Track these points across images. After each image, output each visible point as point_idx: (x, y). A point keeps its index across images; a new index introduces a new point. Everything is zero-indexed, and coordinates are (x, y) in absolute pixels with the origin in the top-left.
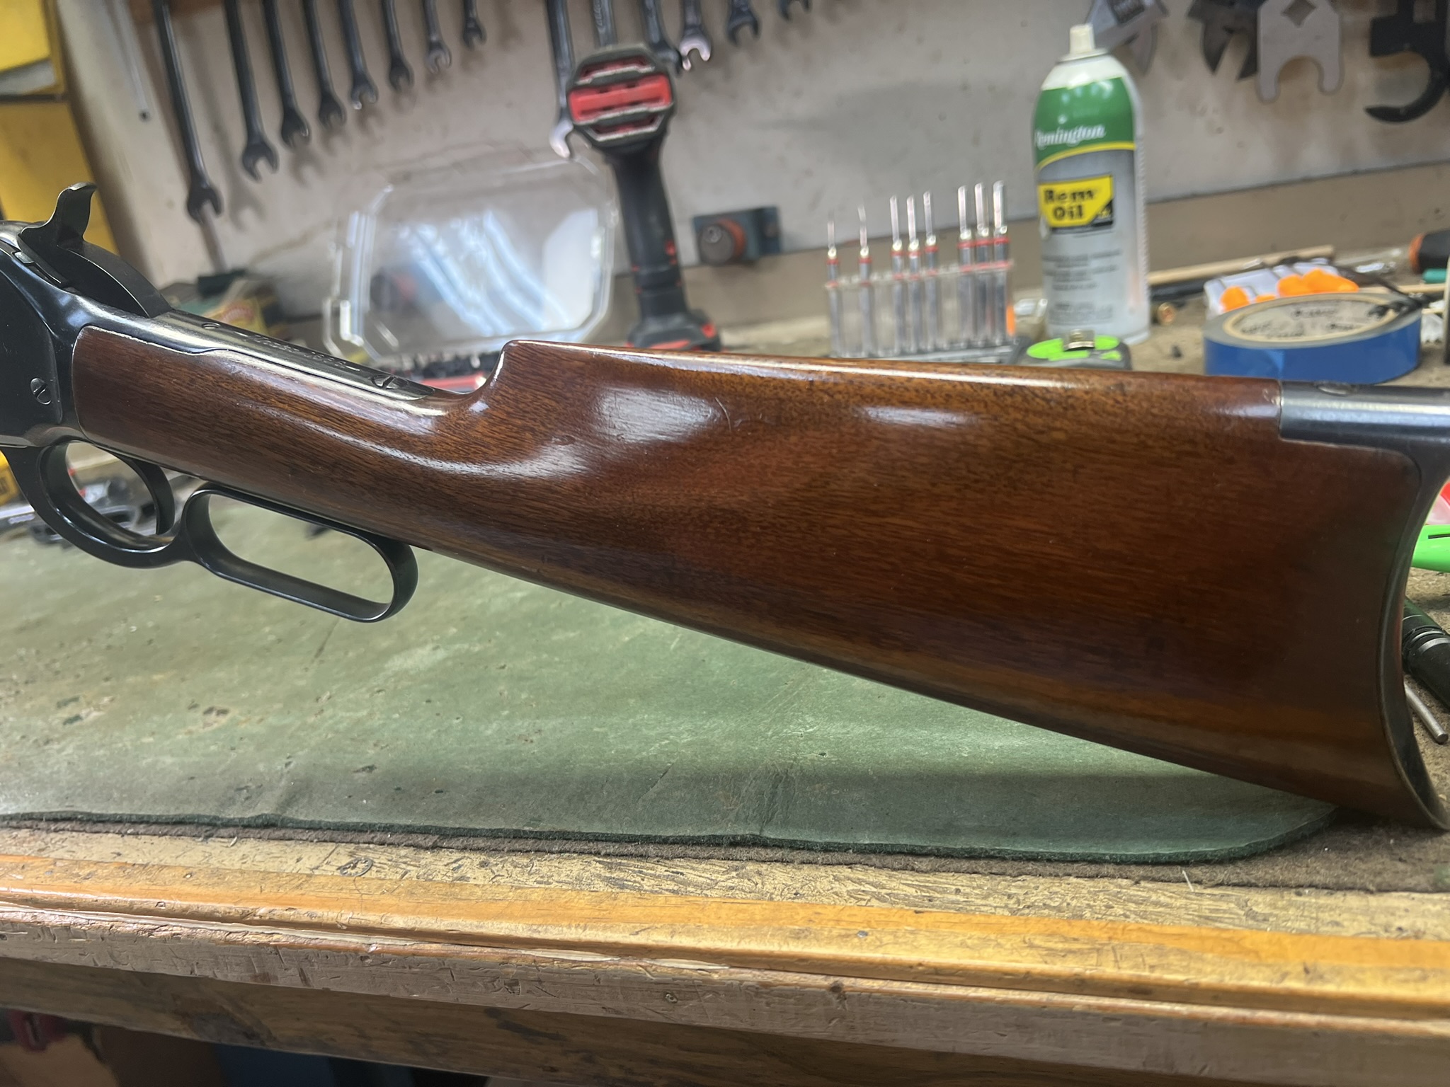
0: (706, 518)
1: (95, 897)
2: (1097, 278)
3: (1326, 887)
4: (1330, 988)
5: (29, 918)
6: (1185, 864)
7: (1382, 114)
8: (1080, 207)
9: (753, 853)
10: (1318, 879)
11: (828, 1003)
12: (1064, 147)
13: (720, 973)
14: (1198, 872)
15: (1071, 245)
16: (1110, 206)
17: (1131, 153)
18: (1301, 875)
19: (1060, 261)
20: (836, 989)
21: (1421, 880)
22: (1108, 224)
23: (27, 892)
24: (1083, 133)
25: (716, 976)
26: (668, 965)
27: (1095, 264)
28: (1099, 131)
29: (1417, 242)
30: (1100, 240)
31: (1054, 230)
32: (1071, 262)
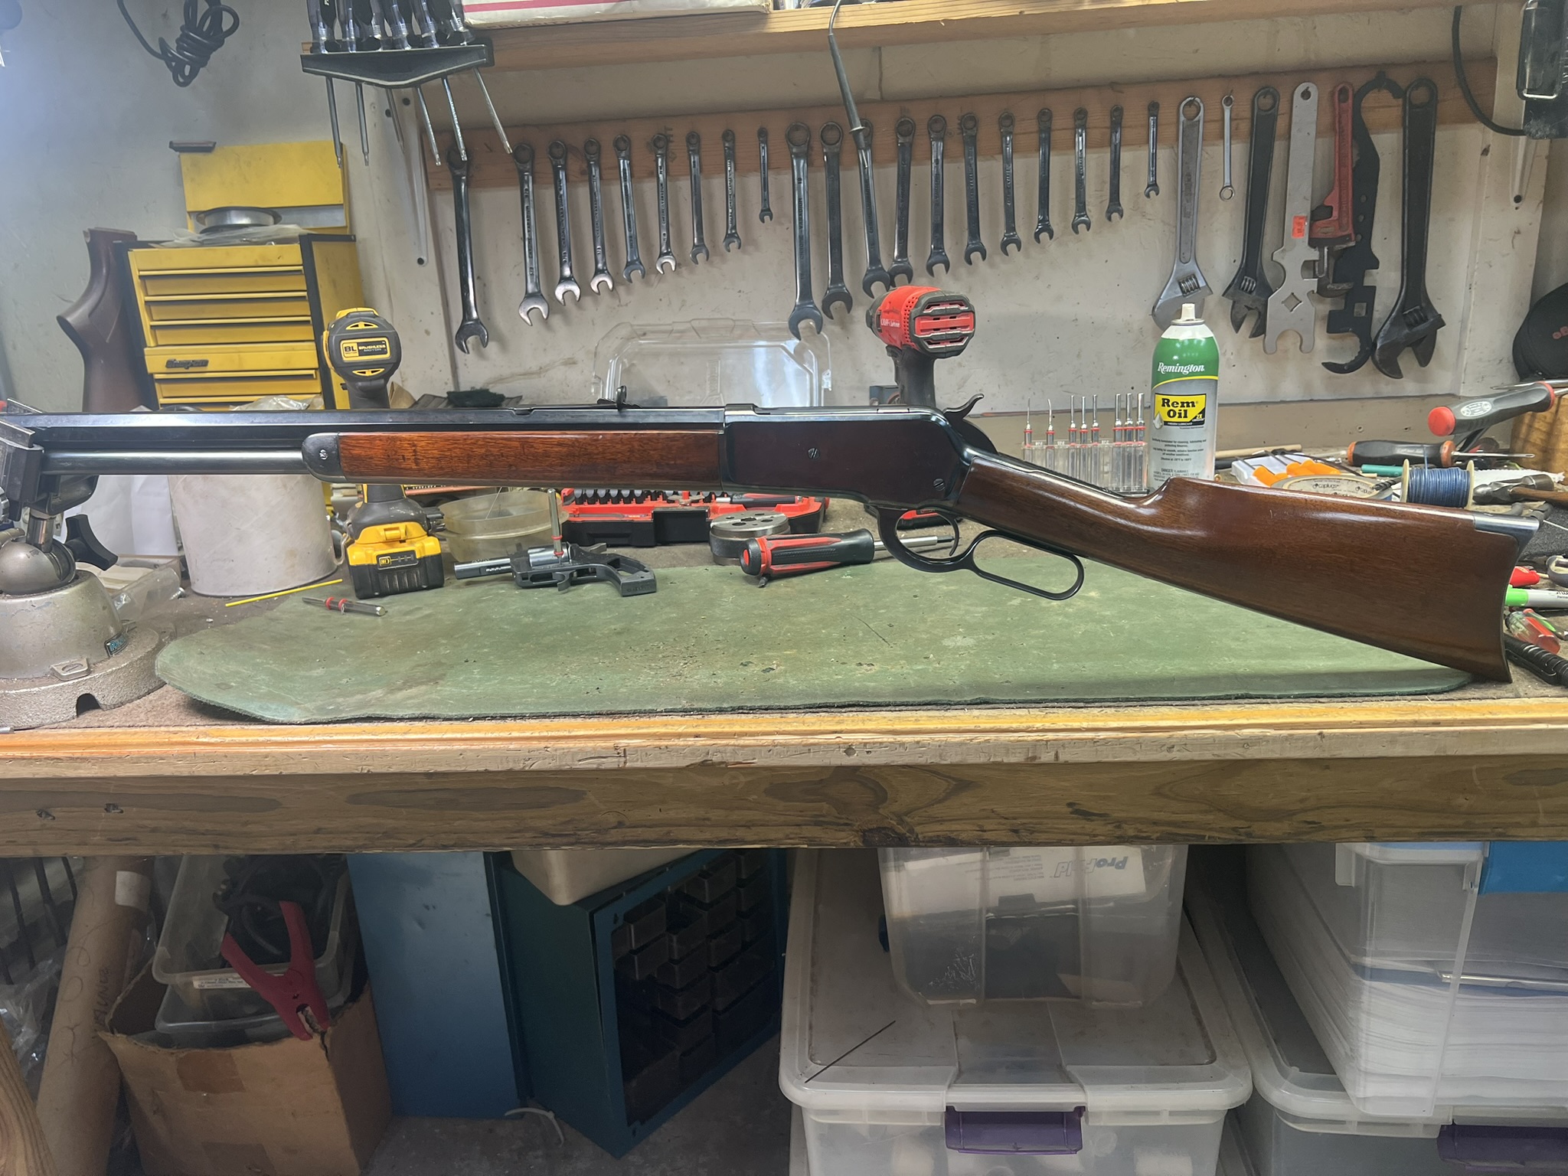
0: (1259, 552)
1: (935, 726)
2: (1192, 455)
3: (1478, 699)
4: (1500, 716)
5: (892, 740)
6: (1426, 694)
7: (1329, 366)
8: (1186, 411)
9: (1246, 701)
10: (1475, 696)
11: (1316, 740)
12: (1180, 375)
13: (1271, 732)
14: (1432, 696)
15: (1177, 434)
16: (1203, 412)
17: (1216, 381)
18: (1468, 695)
19: (1168, 442)
20: (1320, 734)
21: (1511, 695)
22: (1202, 423)
23: (890, 727)
24: (1192, 368)
25: (1268, 734)
26: (1246, 732)
27: (1192, 446)
28: (1201, 368)
29: (1352, 448)
30: (1195, 432)
31: (1166, 423)
32: (1177, 444)
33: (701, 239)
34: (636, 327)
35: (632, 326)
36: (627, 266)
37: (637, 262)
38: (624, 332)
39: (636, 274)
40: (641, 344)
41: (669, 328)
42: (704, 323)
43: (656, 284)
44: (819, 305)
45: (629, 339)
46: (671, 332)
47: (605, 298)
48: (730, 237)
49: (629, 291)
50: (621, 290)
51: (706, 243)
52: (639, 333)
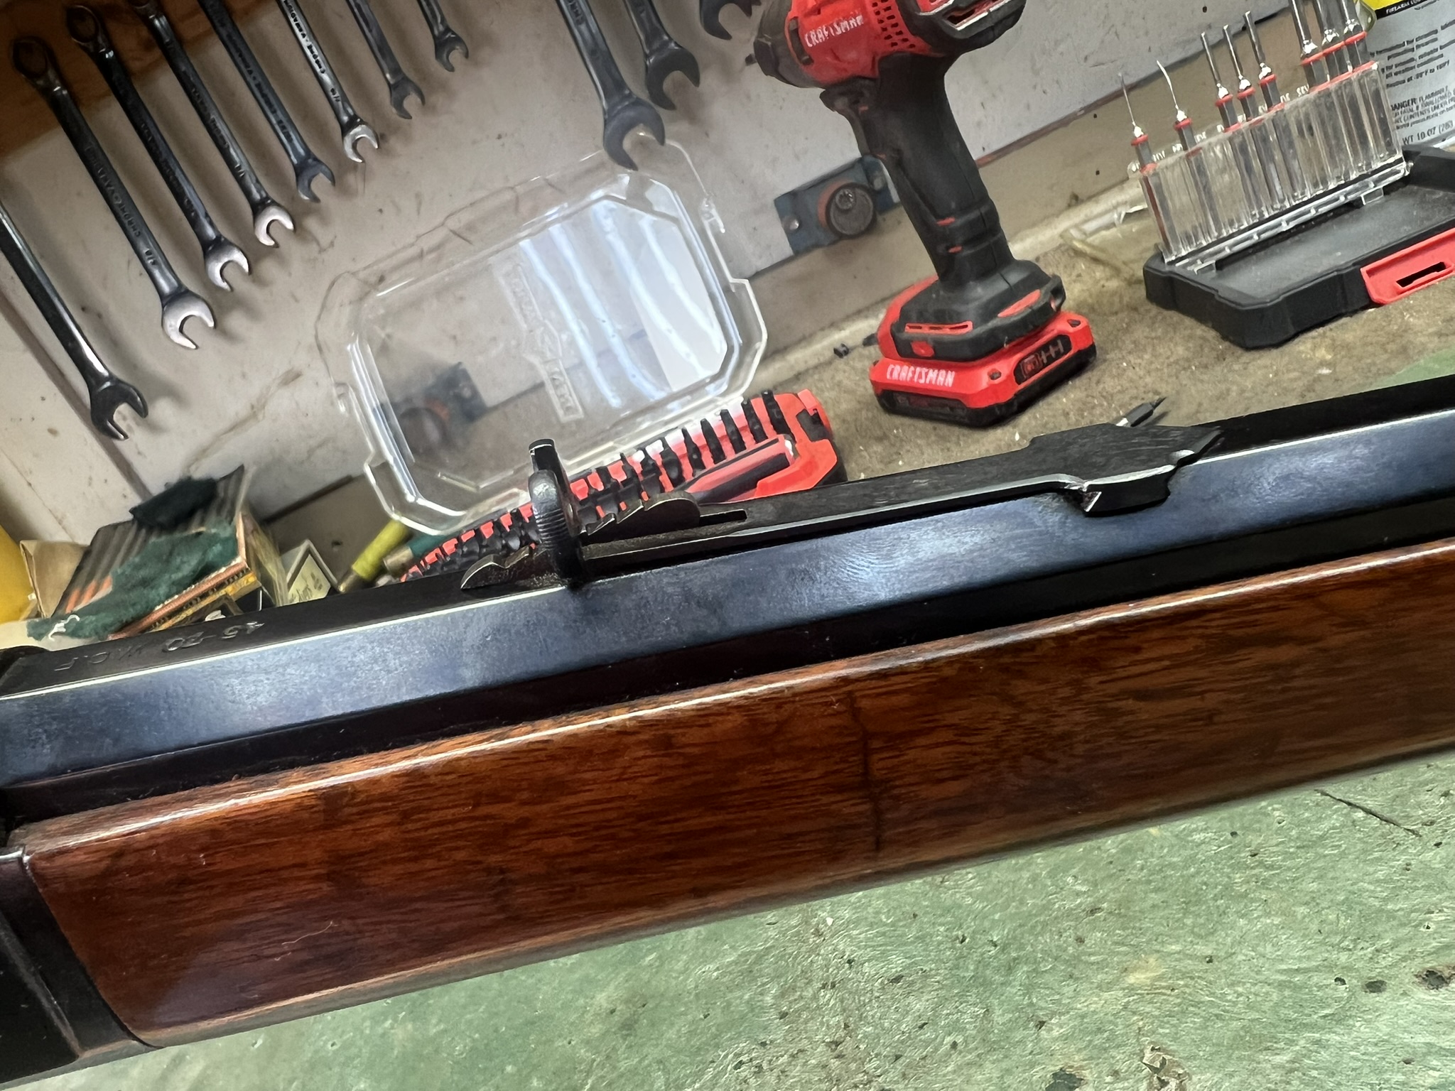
2: (1449, 52)
15: (1409, 25)
31: (1381, 13)
32: (1415, 43)
33: (396, 71)
34: (362, 275)
35: (354, 274)
36: (298, 175)
37: (310, 161)
38: (348, 289)
39: (320, 183)
40: (383, 299)
41: (413, 251)
42: (466, 217)
43: (360, 187)
44: (643, 95)
45: (361, 299)
46: (421, 255)
47: (293, 249)
48: (444, 44)
49: (325, 220)
50: (311, 223)
51: (407, 74)
52: (373, 279)
